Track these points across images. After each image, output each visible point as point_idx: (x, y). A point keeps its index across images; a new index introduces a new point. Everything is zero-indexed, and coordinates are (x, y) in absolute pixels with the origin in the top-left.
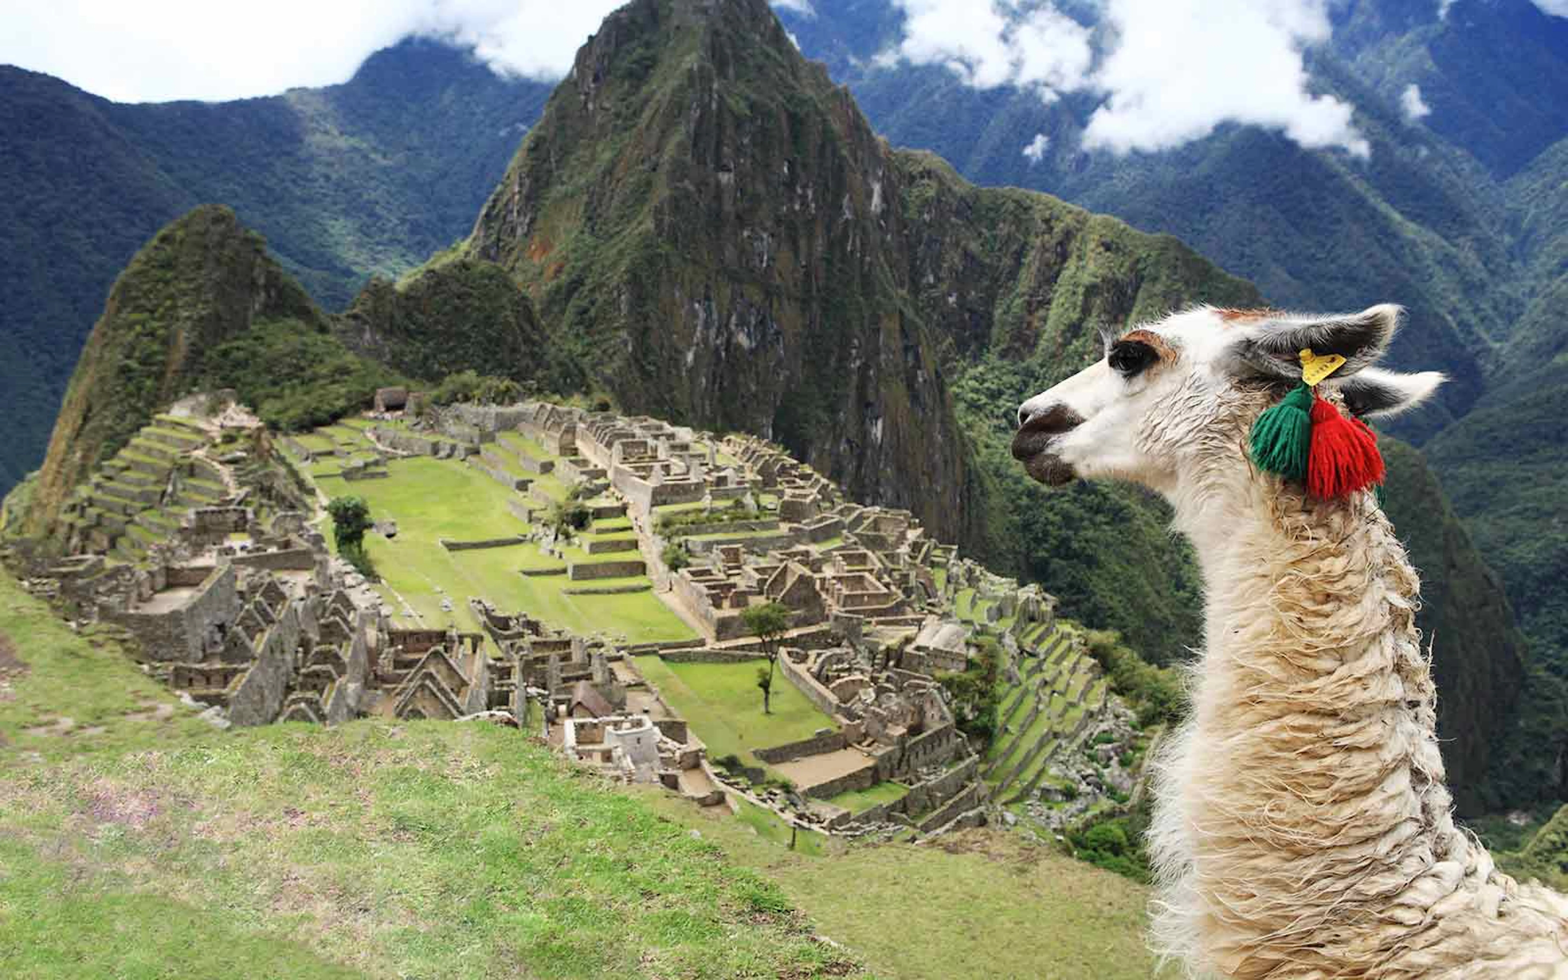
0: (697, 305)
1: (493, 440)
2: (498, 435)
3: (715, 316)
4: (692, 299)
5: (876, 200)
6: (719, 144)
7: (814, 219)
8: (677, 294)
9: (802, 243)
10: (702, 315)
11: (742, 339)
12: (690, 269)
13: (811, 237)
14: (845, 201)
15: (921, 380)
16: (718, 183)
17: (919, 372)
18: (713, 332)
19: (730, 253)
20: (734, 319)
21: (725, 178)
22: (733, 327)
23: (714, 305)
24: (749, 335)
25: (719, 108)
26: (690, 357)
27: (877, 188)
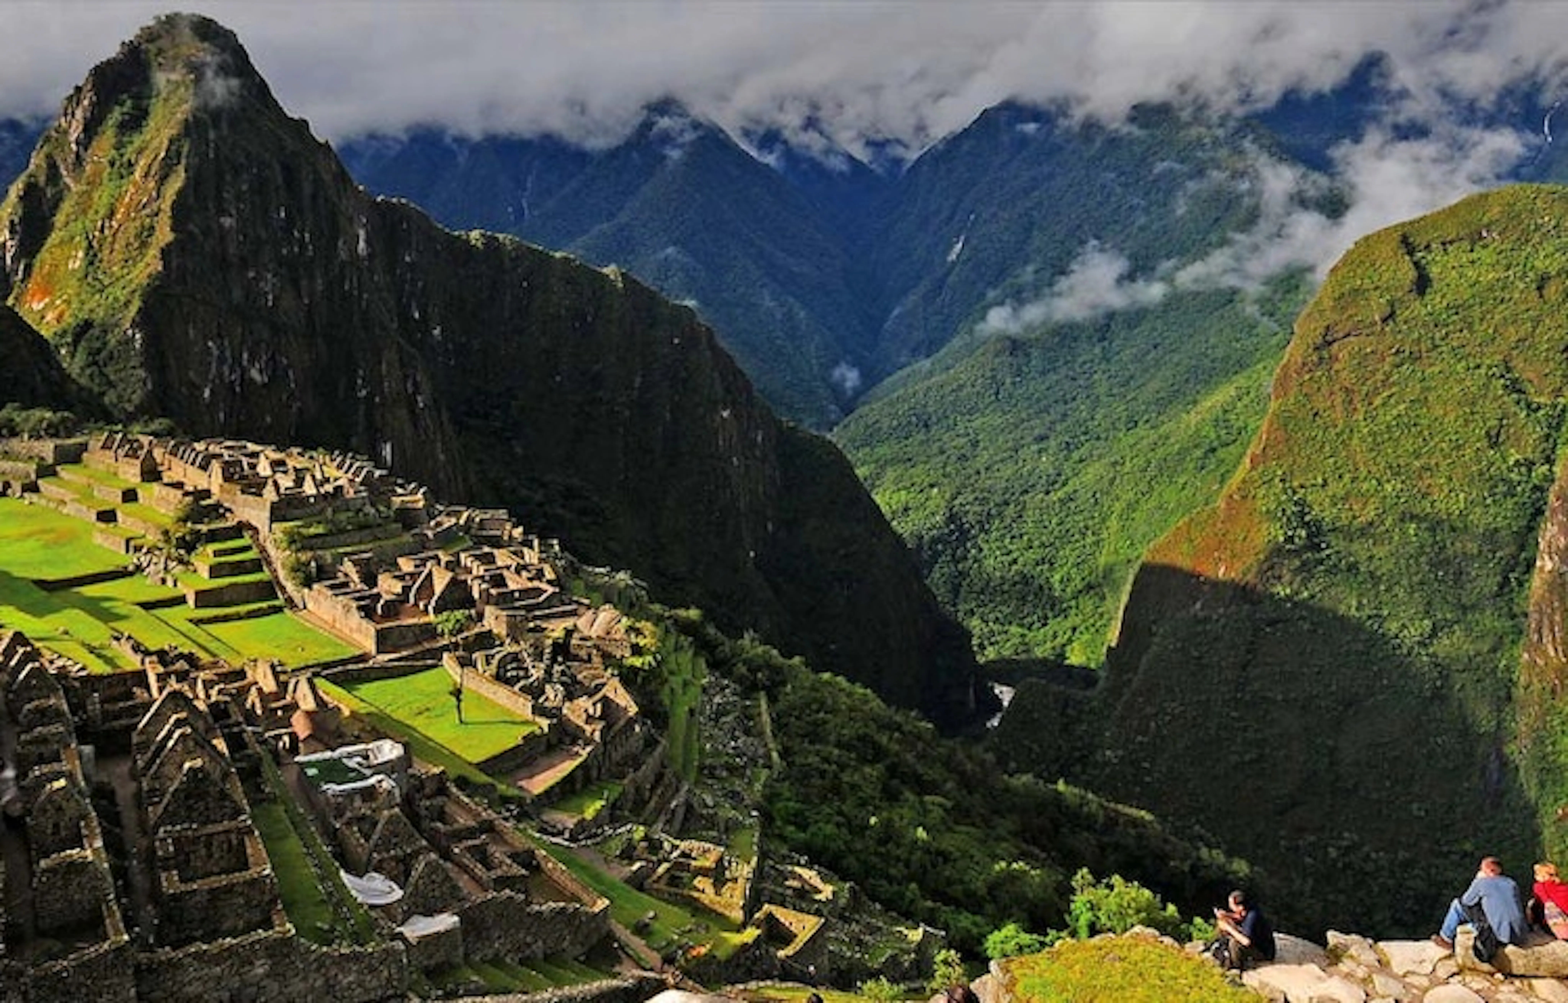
0: (210, 344)
1: (55, 474)
2: (58, 468)
3: (228, 353)
4: (206, 338)
5: (362, 245)
6: (219, 191)
7: (312, 260)
8: (191, 332)
9: (304, 283)
10: (216, 352)
11: (255, 374)
12: (201, 309)
13: (312, 278)
14: (340, 243)
15: (421, 405)
16: (221, 226)
17: (419, 398)
18: (226, 370)
19: (237, 294)
20: (245, 356)
21: (227, 222)
22: (245, 363)
23: (226, 343)
24: (261, 371)
25: (217, 156)
26: (207, 393)
27: (362, 233)
